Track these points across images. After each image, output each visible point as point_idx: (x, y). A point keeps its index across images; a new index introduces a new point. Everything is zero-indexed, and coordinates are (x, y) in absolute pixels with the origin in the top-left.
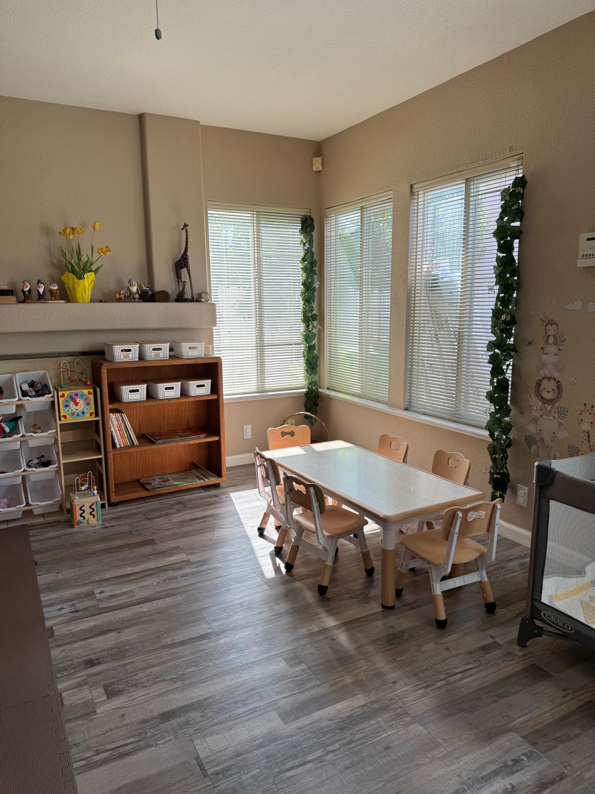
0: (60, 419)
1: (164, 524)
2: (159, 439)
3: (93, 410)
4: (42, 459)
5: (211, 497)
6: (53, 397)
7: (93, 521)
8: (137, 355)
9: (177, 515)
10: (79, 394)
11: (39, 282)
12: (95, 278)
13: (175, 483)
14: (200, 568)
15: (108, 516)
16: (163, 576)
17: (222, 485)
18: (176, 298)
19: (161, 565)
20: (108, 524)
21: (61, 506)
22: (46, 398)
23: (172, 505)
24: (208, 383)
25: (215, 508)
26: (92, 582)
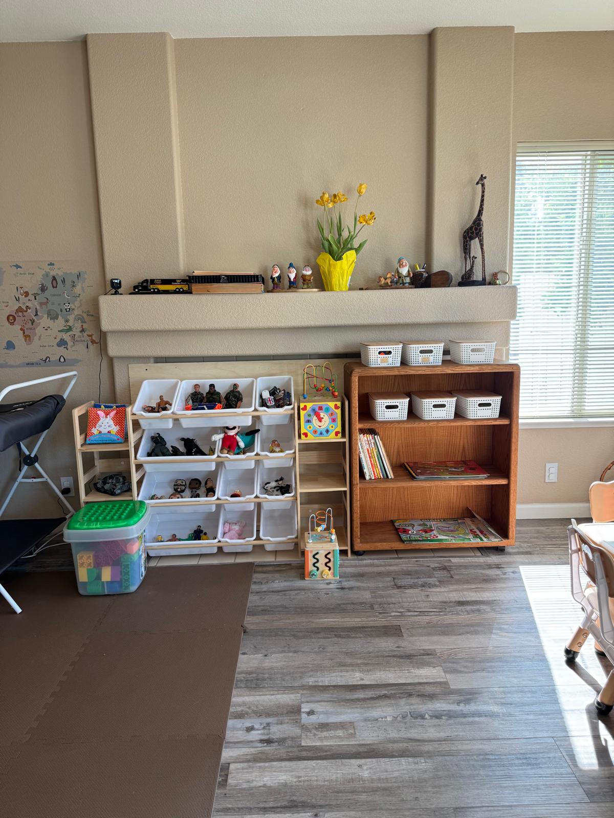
0: (300, 437)
1: (418, 601)
2: (422, 474)
3: (339, 429)
4: (280, 482)
5: (490, 567)
6: (293, 409)
7: (328, 574)
8: (399, 359)
9: (438, 590)
10: (324, 408)
11: (291, 265)
12: (357, 258)
13: (440, 537)
14: (462, 708)
15: (349, 570)
16: (404, 706)
17: (509, 549)
18: (460, 280)
19: (404, 682)
20: (346, 583)
21: (297, 544)
22: (285, 410)
23: (434, 569)
24: (496, 401)
25: (495, 589)
26: (303, 687)
